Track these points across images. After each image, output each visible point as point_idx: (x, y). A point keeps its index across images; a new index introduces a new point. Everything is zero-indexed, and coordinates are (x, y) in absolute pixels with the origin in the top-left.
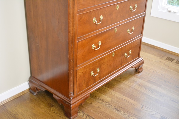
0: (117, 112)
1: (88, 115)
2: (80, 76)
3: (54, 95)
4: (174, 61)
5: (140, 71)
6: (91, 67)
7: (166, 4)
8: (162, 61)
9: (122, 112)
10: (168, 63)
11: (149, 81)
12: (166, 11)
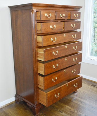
0: (60, 113)
1: (45, 114)
2: (49, 97)
3: (27, 104)
4: (96, 87)
5: (76, 92)
6: (55, 92)
7: (90, 55)
8: (89, 86)
9: (64, 113)
10: (92, 87)
11: (80, 97)
12: (89, 59)
